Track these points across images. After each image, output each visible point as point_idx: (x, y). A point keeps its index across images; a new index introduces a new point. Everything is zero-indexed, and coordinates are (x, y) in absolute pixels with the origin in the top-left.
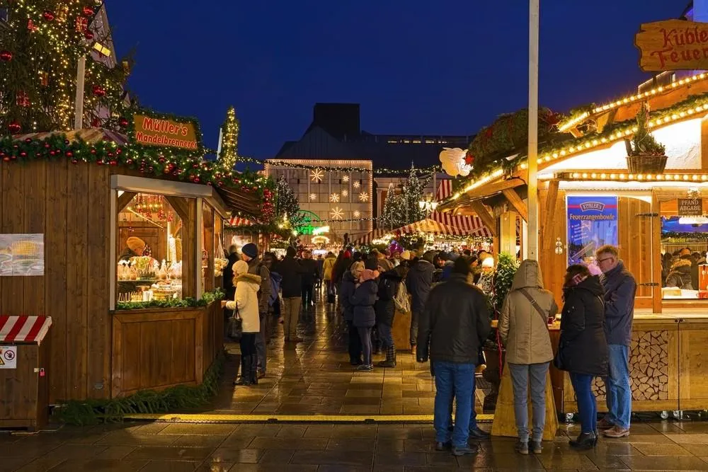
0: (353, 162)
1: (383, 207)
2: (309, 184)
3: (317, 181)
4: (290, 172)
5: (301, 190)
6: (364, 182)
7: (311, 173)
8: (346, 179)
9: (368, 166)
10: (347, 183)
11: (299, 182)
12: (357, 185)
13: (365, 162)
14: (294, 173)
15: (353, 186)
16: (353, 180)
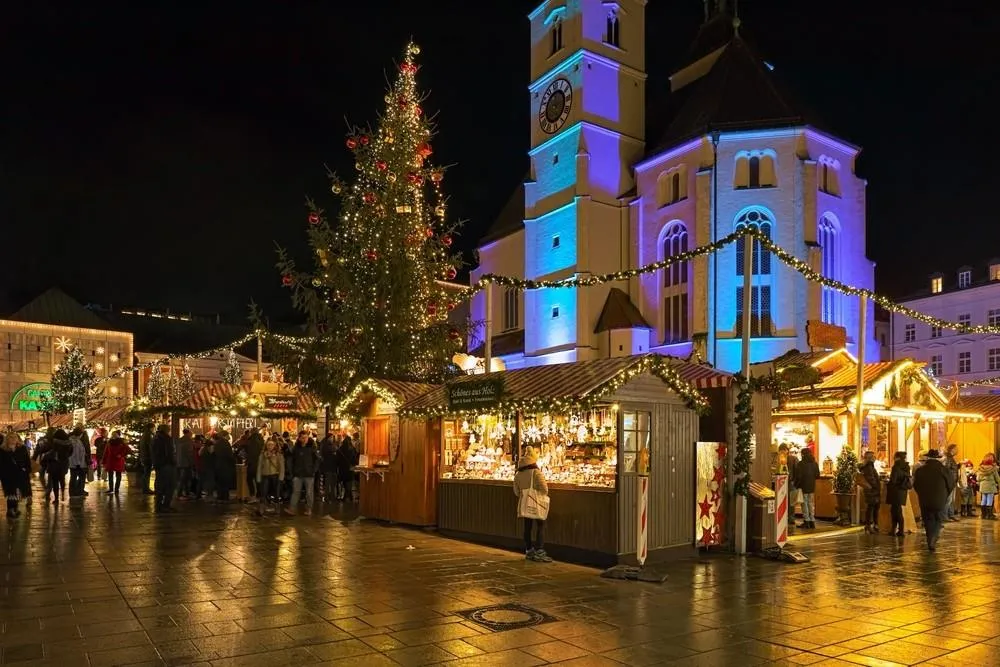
0: (110, 333)
1: (146, 385)
2: (53, 354)
3: (64, 351)
4: (27, 337)
5: (41, 359)
6: (123, 356)
7: (56, 341)
8: (100, 350)
9: (127, 339)
10: (102, 356)
11: (39, 350)
12: (114, 358)
13: (124, 335)
14: (32, 339)
15: (109, 360)
16: (110, 353)
